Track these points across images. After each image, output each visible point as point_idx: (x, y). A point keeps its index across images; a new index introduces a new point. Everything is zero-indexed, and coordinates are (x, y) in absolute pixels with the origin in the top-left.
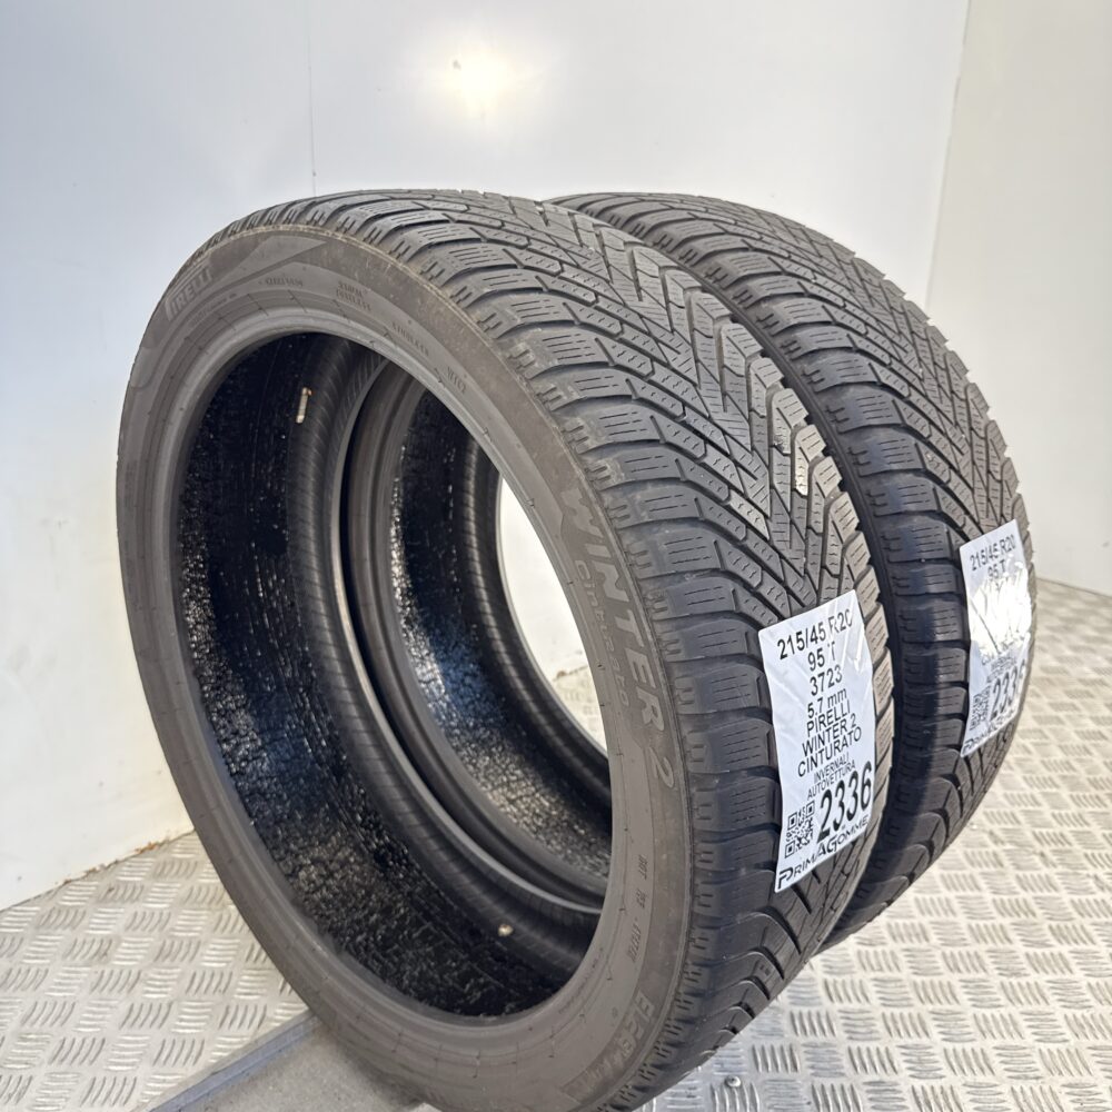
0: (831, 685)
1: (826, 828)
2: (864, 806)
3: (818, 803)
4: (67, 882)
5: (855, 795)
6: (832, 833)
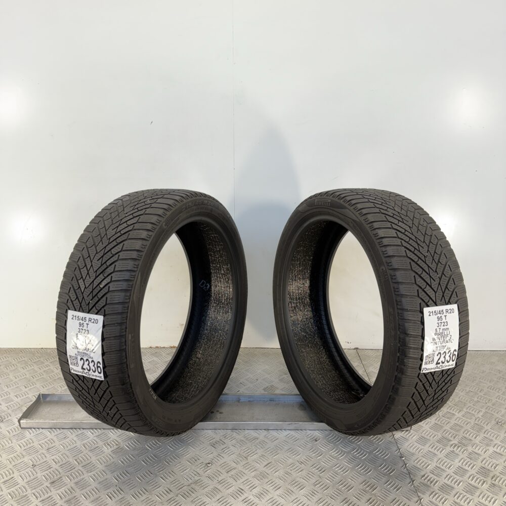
0: (444, 326)
1: (439, 362)
2: (453, 361)
3: (436, 355)
4: (151, 347)
5: (450, 356)
6: (441, 364)
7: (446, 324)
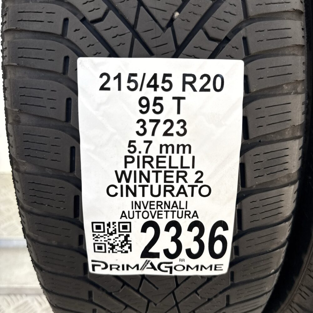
0: (166, 134)
7: (177, 128)
